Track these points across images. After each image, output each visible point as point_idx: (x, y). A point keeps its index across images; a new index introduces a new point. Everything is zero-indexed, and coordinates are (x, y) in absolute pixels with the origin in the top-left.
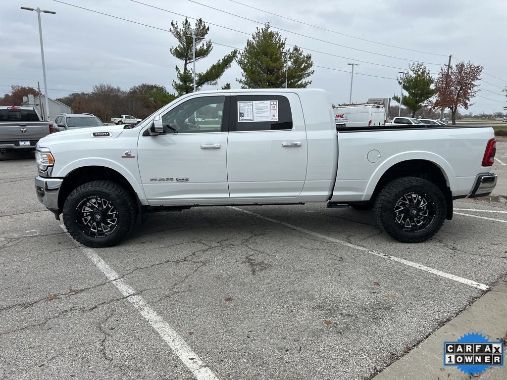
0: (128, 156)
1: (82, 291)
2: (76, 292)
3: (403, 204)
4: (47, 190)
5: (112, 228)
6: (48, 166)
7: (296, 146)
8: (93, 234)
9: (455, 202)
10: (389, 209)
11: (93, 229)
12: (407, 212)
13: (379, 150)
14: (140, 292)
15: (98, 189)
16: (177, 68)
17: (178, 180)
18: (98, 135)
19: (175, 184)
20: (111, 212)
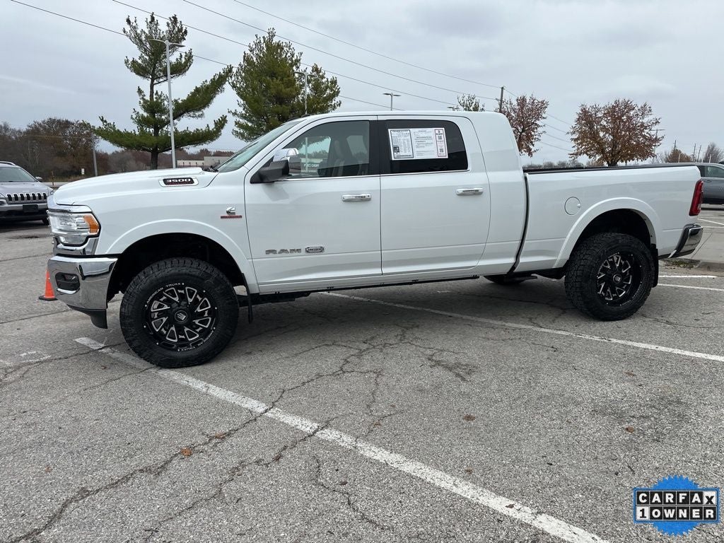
0: (231, 215)
1: (229, 434)
2: (223, 437)
3: (604, 270)
4: (84, 278)
5: (204, 333)
6: (88, 237)
7: (477, 193)
11: (169, 337)
12: (608, 281)
14: (327, 425)
15: (184, 270)
16: (140, 91)
17: (308, 251)
18: (172, 183)
19: (303, 256)
20: (201, 308)
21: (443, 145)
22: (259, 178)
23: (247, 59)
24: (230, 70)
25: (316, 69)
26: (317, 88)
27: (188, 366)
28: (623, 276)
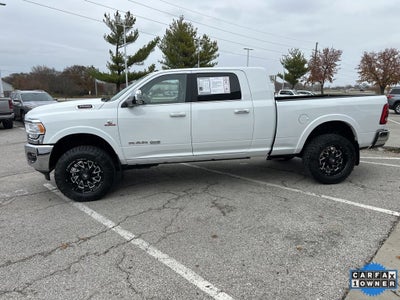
0: (110, 124)
1: (89, 238)
2: (85, 240)
3: (324, 155)
4: (39, 155)
5: (97, 184)
6: (39, 135)
7: (245, 112)
8: (80, 190)
9: (361, 153)
10: (315, 159)
11: (80, 186)
12: (327, 161)
13: (307, 114)
14: (139, 236)
15: (86, 152)
16: (111, 52)
17: (152, 143)
18: (82, 108)
19: (149, 146)
21: (228, 86)
22: (125, 105)
23: (168, 32)
24: (158, 39)
25: (205, 37)
26: (206, 47)
27: (89, 201)
28: (336, 159)
